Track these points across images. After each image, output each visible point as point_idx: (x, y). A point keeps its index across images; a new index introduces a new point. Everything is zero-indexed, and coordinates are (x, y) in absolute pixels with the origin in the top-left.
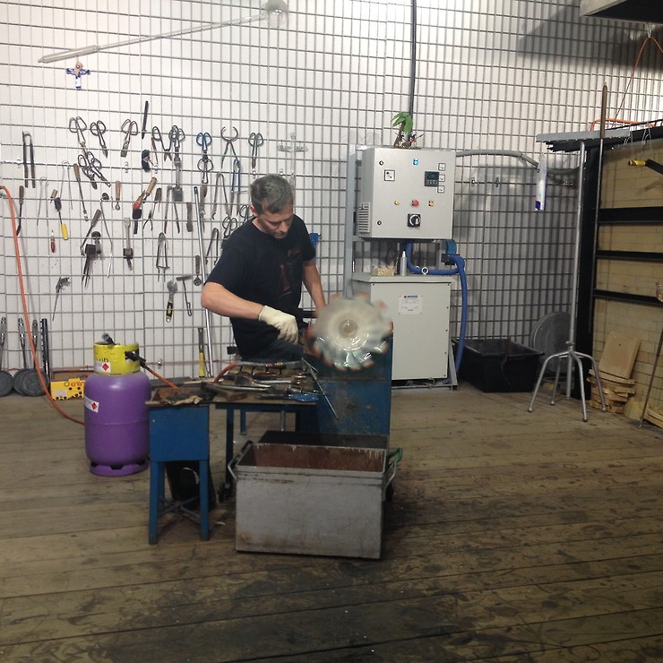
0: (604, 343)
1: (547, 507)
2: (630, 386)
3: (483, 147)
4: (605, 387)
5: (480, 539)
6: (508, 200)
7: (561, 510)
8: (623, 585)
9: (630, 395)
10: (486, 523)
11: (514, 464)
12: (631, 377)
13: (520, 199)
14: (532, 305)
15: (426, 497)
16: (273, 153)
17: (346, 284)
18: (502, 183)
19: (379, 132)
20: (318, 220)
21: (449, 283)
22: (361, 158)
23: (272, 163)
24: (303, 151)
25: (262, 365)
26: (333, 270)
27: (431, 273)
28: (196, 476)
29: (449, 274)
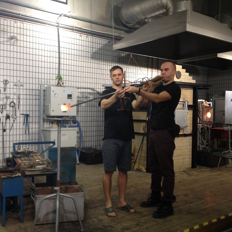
2: (133, 159)
6: (90, 103)
13: (93, 103)
16: (12, 87)
17: (41, 131)
18: (87, 98)
19: (49, 80)
20: (28, 109)
21: (76, 130)
22: (45, 89)
23: (12, 90)
24: (23, 86)
25: (32, 161)
26: (34, 127)
27: (69, 127)
28: (12, 202)
29: (75, 127)
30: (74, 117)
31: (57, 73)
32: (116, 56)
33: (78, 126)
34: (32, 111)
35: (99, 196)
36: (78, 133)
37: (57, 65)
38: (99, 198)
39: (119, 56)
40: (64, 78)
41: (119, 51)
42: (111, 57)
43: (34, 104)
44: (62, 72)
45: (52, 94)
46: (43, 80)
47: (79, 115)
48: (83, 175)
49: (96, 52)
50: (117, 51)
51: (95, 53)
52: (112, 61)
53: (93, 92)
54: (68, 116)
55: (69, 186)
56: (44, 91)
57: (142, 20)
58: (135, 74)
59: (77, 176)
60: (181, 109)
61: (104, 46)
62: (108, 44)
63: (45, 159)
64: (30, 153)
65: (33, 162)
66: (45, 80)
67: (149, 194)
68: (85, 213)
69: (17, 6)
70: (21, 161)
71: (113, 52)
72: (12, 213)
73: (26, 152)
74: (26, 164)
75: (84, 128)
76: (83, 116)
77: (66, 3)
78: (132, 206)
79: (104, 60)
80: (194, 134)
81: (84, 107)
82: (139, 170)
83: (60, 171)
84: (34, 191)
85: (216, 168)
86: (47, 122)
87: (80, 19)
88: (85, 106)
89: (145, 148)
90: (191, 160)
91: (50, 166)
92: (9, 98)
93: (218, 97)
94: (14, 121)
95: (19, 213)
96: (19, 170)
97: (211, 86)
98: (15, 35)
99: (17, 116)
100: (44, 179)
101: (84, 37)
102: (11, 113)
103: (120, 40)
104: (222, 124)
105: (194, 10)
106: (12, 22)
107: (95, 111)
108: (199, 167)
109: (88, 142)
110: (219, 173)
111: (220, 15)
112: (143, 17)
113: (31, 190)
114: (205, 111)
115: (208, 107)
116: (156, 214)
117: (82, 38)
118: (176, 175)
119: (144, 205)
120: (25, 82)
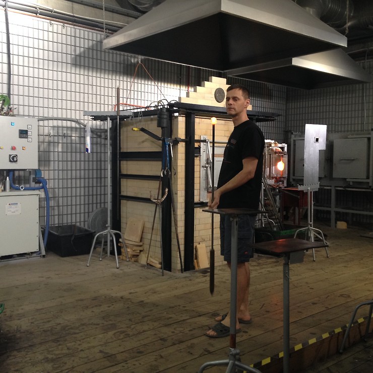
0: (127, 224)
1: (94, 324)
2: (141, 246)
3: (55, 116)
4: (128, 248)
5: (54, 352)
6: (71, 146)
7: (102, 325)
8: (134, 365)
9: (141, 251)
10: (58, 341)
11: (77, 300)
12: (141, 241)
13: (78, 145)
14: (88, 204)
15: (22, 331)
21: (37, 195)
27: (26, 189)
29: (38, 189)
33: (42, 188)
36: (41, 200)
37: (5, 76)
39: (126, 63)
44: (15, 90)
49: (82, 55)
54: (24, 170)
61: (97, 44)
76: (58, 170)
82: (149, 265)
88: (62, 152)
93: (300, 136)
97: (278, 116)
101: (57, 26)
107: (82, 160)
114: (273, 160)
115: (280, 152)
117: (53, 28)
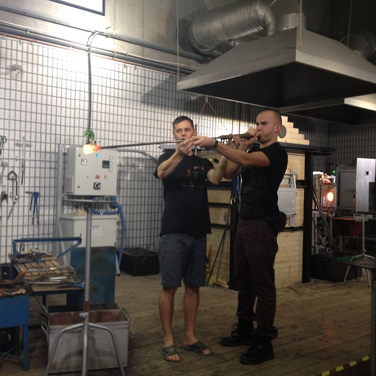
6: (138, 175)
16: (12, 147)
17: (58, 221)
18: (135, 166)
19: (72, 138)
20: (38, 184)
21: (115, 219)
22: (66, 152)
23: (11, 153)
24: (30, 146)
25: (44, 270)
26: (46, 212)
27: (105, 214)
28: (9, 336)
29: (114, 213)
30: (112, 198)
31: (86, 126)
32: (181, 101)
33: (120, 212)
34: (45, 187)
35: (152, 327)
36: (118, 223)
37: (87, 113)
38: (152, 331)
39: (187, 100)
40: (97, 134)
41: (187, 92)
42: (174, 101)
43: (48, 175)
44: (94, 125)
45: (78, 160)
46: (63, 138)
47: (121, 195)
48: (125, 292)
49: (150, 93)
50: (184, 92)
51: (148, 94)
52: (175, 107)
53: (144, 157)
54: (103, 197)
55: (104, 311)
56: (65, 154)
57: (225, 42)
58: (211, 129)
59: (116, 295)
60: (286, 187)
61: (162, 84)
62: (169, 80)
63: (65, 266)
64: (39, 255)
65: (46, 271)
66: (66, 137)
67: (234, 325)
68: (130, 356)
69: (23, 16)
70: (26, 269)
71: (177, 93)
72: (10, 355)
73: (34, 254)
74: (34, 274)
75: (128, 215)
76: (127, 197)
77: (103, 14)
78: (206, 344)
79: (162, 105)
80: (306, 228)
81: (129, 182)
82: (217, 285)
83: (90, 286)
84: (47, 318)
85: (342, 283)
86: (68, 205)
87: (125, 39)
88: (130, 180)
89: (227, 249)
90: (301, 269)
91: (73, 277)
92: (6, 166)
93: (344, 169)
94: (14, 203)
95: (22, 355)
96: (22, 284)
97: (334, 150)
98: (19, 63)
99: (20, 195)
100: (62, 300)
101: (131, 68)
102: (10, 190)
103: (189, 74)
104: (350, 212)
105: (307, 29)
106: (15, 43)
107: (147, 187)
108: (315, 281)
109: (134, 239)
110: (346, 291)
111: (349, 36)
112: (227, 39)
113: (42, 317)
114: (323, 191)
115: (329, 184)
116: (245, 357)
117: (127, 70)
118: (278, 293)
119: (225, 342)
120: (33, 139)
